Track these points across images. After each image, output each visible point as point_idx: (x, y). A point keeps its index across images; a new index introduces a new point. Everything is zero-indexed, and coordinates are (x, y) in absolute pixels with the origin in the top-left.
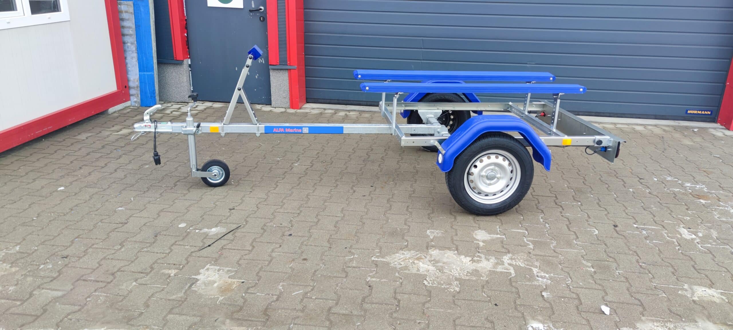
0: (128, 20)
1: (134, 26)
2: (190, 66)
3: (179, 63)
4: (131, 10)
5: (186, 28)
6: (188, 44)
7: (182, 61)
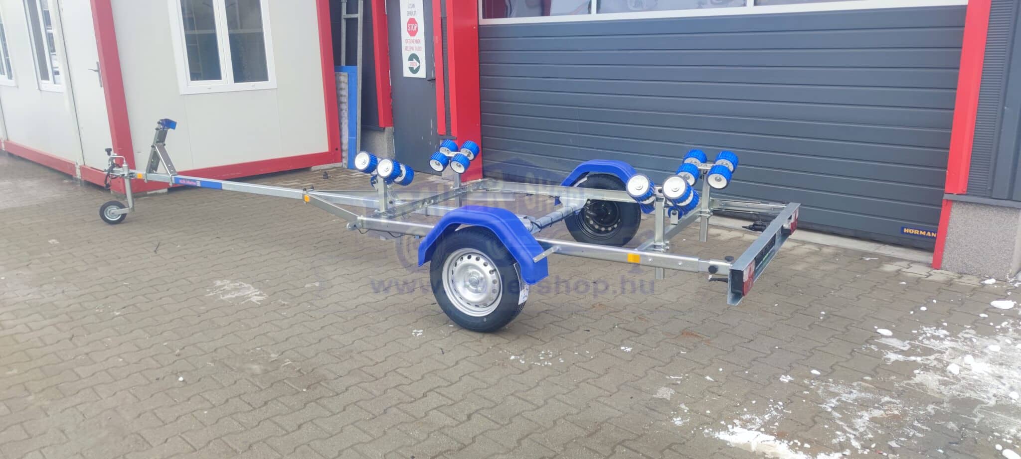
0: (344, 89)
1: (347, 95)
2: (393, 134)
3: (382, 130)
4: (346, 80)
5: (391, 97)
6: (392, 113)
7: (384, 129)
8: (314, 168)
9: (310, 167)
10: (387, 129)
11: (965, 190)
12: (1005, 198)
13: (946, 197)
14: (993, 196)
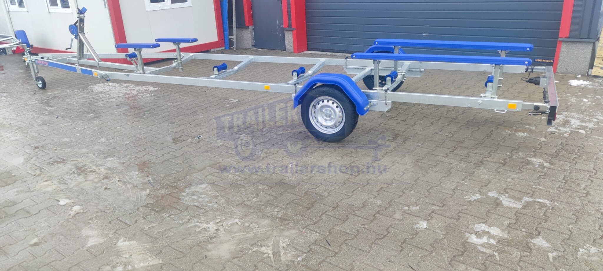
2: (253, 29)
3: (247, 28)
5: (251, 9)
6: (252, 18)
7: (249, 26)
8: (212, 50)
9: (210, 50)
10: (250, 27)
11: (568, 35)
12: (586, 38)
13: (560, 39)
14: (581, 37)
